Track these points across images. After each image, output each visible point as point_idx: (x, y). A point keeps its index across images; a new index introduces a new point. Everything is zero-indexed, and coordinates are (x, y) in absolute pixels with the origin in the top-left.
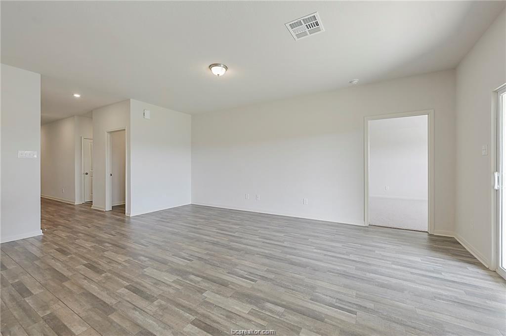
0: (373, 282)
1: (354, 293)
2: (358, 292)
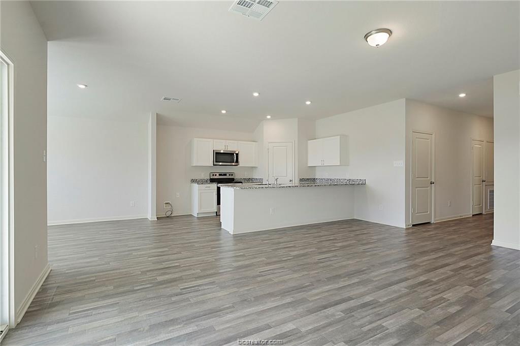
0: (183, 321)
1: (192, 301)
2: (189, 302)
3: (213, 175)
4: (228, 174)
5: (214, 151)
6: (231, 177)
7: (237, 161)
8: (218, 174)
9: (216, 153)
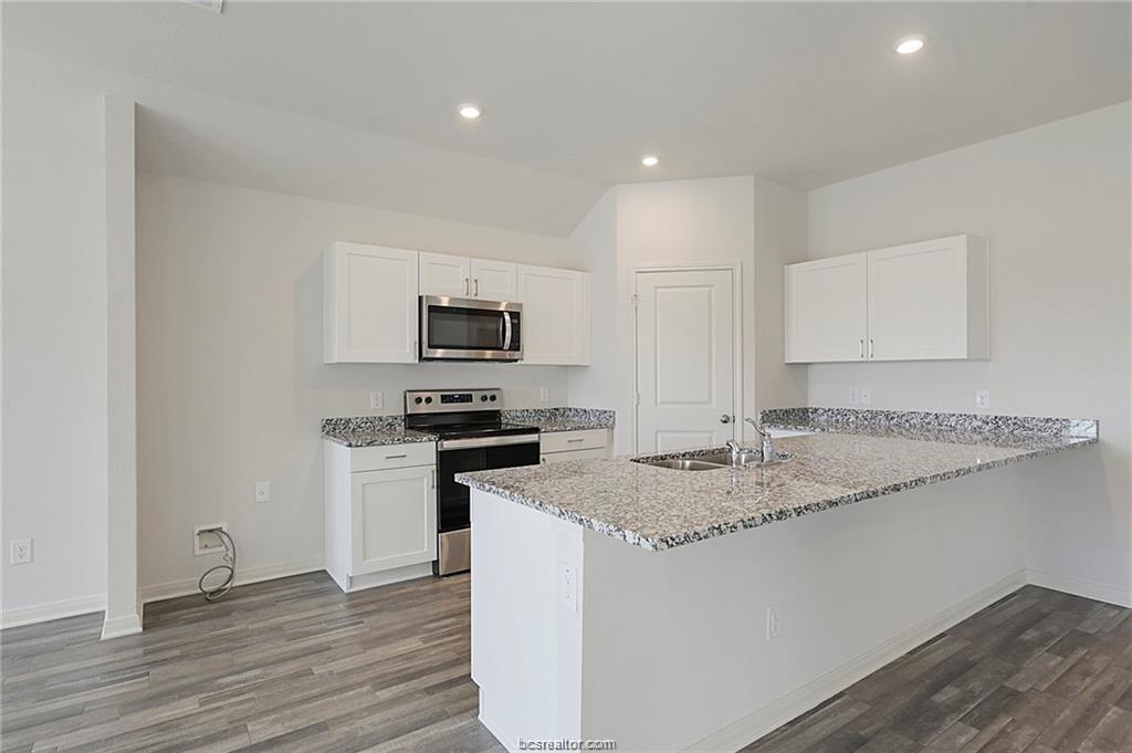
3: (419, 400)
4: (476, 397)
5: (420, 298)
6: (488, 406)
7: (516, 345)
8: (436, 397)
9: (431, 308)
